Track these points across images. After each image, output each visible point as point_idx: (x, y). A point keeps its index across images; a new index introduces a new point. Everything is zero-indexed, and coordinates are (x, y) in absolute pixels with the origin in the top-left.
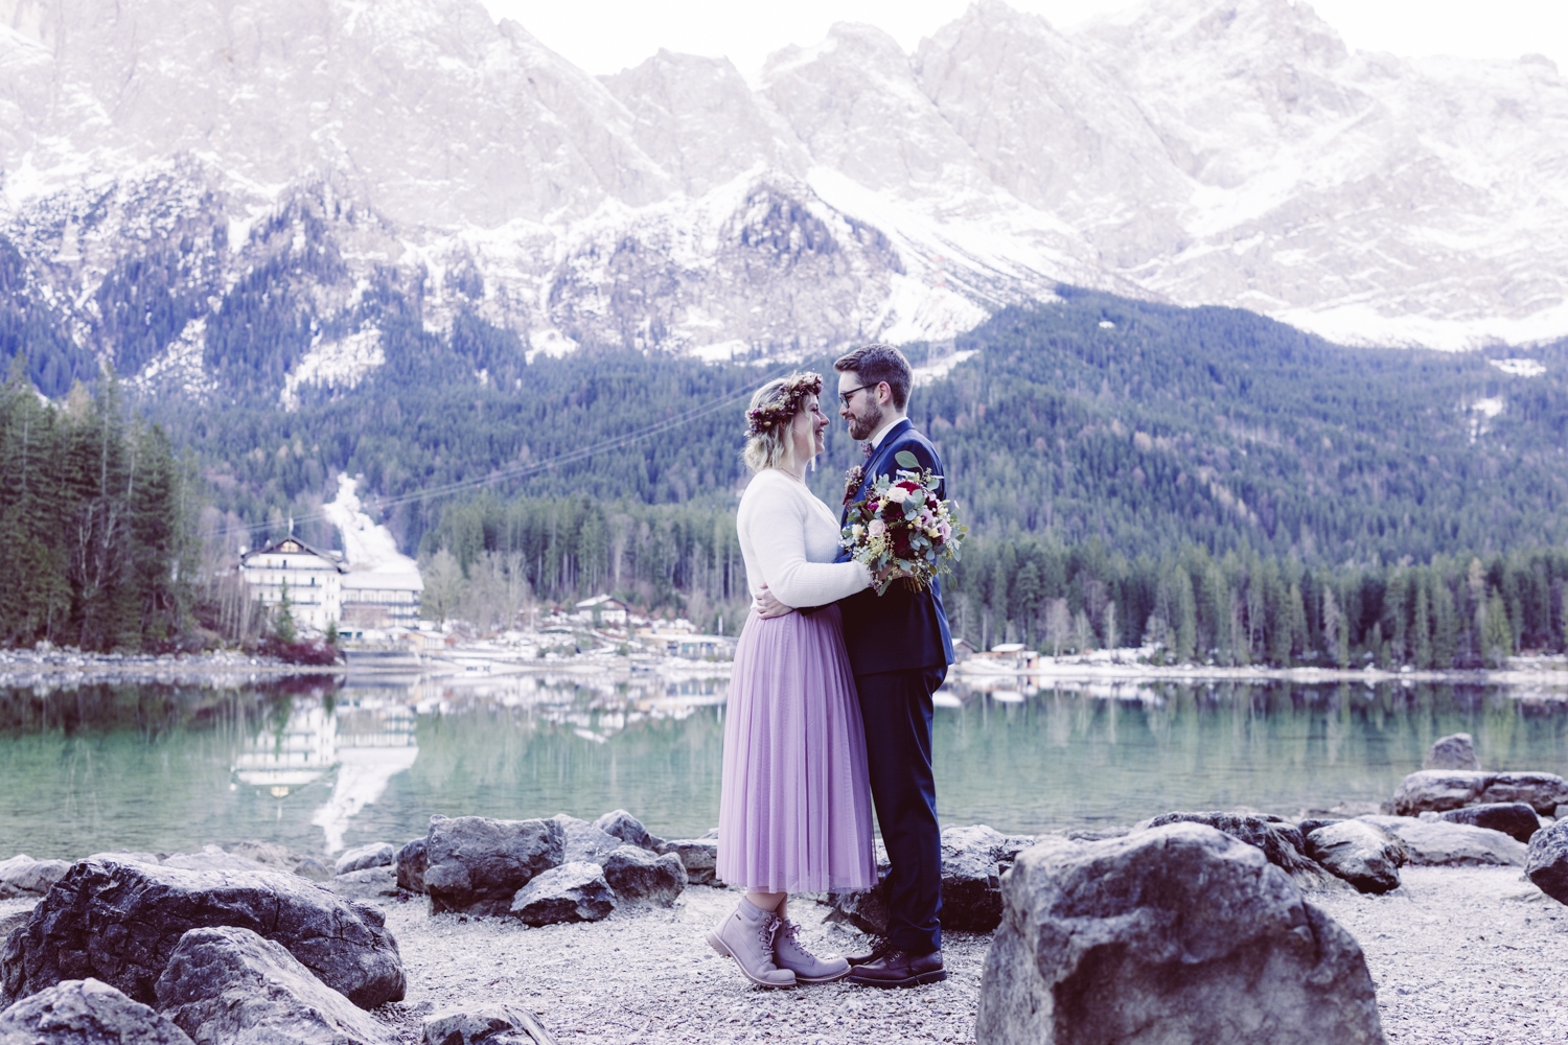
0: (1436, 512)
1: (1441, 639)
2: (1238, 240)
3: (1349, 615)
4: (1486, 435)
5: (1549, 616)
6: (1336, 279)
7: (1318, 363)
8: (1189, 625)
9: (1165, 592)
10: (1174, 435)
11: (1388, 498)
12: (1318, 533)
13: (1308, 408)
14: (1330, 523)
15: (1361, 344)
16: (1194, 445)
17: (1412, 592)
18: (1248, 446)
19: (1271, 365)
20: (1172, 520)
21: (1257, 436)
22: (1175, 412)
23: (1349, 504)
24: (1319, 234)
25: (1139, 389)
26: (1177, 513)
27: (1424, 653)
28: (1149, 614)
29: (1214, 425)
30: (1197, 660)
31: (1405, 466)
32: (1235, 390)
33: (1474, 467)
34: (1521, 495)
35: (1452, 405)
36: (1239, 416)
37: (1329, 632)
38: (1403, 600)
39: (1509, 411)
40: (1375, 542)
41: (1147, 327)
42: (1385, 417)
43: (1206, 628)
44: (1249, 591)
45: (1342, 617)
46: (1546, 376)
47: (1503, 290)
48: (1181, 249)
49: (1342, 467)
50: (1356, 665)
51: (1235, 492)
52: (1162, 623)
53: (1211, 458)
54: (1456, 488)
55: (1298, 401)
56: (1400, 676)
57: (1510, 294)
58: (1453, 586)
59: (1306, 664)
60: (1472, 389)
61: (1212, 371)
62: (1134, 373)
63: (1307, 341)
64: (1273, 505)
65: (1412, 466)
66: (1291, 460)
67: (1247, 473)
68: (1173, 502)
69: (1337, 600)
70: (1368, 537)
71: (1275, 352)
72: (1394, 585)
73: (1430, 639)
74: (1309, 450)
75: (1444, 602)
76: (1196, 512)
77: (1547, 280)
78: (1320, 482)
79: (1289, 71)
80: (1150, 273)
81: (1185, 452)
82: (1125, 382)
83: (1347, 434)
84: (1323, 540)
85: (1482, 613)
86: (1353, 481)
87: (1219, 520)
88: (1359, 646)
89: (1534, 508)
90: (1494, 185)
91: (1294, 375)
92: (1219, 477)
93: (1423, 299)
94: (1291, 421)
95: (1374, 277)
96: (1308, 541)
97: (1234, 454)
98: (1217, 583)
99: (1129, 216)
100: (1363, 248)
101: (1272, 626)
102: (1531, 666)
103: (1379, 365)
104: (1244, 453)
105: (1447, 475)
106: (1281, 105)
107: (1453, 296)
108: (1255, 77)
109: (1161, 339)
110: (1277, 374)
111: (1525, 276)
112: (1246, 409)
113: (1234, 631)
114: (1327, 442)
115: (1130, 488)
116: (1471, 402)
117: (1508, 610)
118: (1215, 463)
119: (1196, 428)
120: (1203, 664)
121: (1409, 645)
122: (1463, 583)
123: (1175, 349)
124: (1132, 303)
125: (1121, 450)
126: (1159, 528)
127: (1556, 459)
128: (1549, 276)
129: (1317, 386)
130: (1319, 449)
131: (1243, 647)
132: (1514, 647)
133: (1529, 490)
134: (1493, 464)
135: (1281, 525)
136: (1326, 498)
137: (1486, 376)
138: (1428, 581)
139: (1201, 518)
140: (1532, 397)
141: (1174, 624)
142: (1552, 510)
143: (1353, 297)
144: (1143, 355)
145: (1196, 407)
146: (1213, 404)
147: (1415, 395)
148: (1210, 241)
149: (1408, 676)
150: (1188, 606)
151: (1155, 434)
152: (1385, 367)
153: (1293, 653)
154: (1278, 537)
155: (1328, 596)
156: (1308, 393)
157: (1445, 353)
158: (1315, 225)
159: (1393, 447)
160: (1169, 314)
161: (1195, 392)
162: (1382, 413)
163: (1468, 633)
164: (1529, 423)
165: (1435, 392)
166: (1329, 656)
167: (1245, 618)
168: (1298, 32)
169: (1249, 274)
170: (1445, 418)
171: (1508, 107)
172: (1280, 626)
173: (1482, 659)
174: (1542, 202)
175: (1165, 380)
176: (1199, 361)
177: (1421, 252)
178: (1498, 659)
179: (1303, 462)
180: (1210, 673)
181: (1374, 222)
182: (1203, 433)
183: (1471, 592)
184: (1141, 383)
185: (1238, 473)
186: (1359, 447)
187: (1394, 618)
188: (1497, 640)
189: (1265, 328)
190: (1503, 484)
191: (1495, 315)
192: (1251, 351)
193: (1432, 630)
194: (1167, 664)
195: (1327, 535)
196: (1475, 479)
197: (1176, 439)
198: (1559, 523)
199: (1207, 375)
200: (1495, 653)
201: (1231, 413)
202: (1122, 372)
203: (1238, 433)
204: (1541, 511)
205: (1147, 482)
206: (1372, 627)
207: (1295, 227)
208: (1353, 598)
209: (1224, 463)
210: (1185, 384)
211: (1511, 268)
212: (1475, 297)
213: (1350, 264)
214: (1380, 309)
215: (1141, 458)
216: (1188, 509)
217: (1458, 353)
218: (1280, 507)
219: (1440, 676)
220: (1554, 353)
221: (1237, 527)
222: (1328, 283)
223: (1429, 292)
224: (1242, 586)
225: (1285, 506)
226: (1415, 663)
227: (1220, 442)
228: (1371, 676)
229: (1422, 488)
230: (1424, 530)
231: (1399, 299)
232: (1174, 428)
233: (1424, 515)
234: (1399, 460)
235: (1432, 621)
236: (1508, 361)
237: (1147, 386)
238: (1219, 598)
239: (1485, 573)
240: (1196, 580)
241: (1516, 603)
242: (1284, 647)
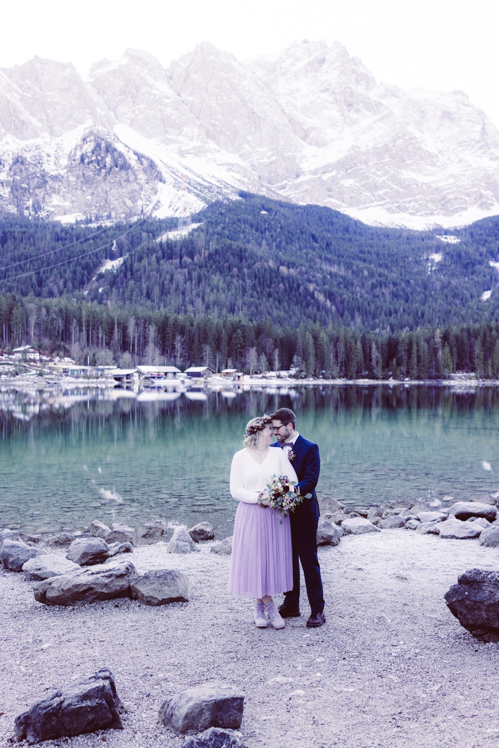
0: (414, 306)
1: (422, 366)
2: (324, 173)
3: (382, 354)
4: (435, 270)
5: (468, 355)
6: (369, 194)
7: (360, 234)
8: (312, 360)
9: (301, 344)
10: (297, 268)
11: (393, 300)
12: (362, 316)
13: (357, 256)
14: (368, 311)
15: (379, 225)
16: (306, 273)
17: (410, 344)
18: (331, 274)
19: (340, 235)
20: (297, 309)
21: (334, 269)
22: (297, 257)
23: (376, 302)
24: (361, 172)
25: (280, 244)
26: (299, 306)
27: (415, 372)
28: (294, 355)
29: (315, 263)
30: (315, 376)
31: (400, 285)
32: (324, 247)
33: (430, 285)
34: (450, 299)
35: (420, 256)
36: (326, 259)
37: (374, 363)
38: (406, 348)
39: (445, 260)
40: (388, 320)
41: (283, 215)
42: (391, 261)
43: (319, 361)
44: (338, 344)
45: (379, 356)
46: (460, 243)
47: (442, 203)
48: (298, 176)
49: (373, 284)
50: (386, 378)
51: (325, 297)
52: (300, 358)
53: (314, 279)
54: (422, 295)
55: (352, 253)
56: (404, 382)
57: (445, 205)
58: (428, 341)
59: (363, 377)
60: (429, 249)
61: (313, 237)
62: (278, 237)
63: (356, 223)
64: (342, 302)
65: (403, 285)
66: (350, 281)
67: (330, 287)
68: (297, 300)
69: (377, 348)
70: (385, 317)
71: (341, 228)
72: (402, 341)
73: (418, 366)
74: (358, 276)
75: (424, 349)
76: (308, 305)
77: (461, 198)
78: (363, 291)
79: (349, 91)
80: (283, 187)
81: (303, 276)
82: (273, 241)
83: (375, 269)
84: (365, 319)
85: (440, 353)
86: (377, 291)
87: (318, 309)
88: (387, 369)
89: (456, 306)
90: (440, 152)
91: (350, 240)
92: (318, 289)
93: (407, 205)
94: (350, 262)
95: (386, 194)
96: (358, 319)
97: (324, 277)
98: (325, 340)
99: (274, 158)
100: (381, 180)
101: (348, 360)
102: (460, 378)
103: (388, 236)
104: (329, 277)
105: (418, 289)
106: (345, 107)
107: (420, 204)
108: (333, 93)
109: (290, 221)
110: (343, 239)
111: (451, 196)
112: (329, 256)
113: (331, 362)
114: (366, 273)
115: (278, 293)
116: (428, 255)
117: (451, 352)
118: (316, 282)
119: (307, 264)
120: (318, 378)
121: (408, 369)
122: (432, 340)
123: (296, 225)
124: (276, 202)
125: (273, 274)
126: (291, 313)
127: (465, 283)
128: (462, 196)
129: (361, 246)
130: (362, 275)
131: (336, 370)
132: (453, 369)
133: (453, 297)
134: (438, 285)
135: (346, 312)
136: (366, 299)
137: (435, 243)
138: (417, 339)
139: (310, 308)
140: (455, 253)
141: (305, 359)
142: (464, 306)
143: (376, 203)
144: (281, 228)
145: (307, 254)
146: (314, 253)
147: (404, 252)
148: (312, 173)
149: (408, 383)
150: (311, 350)
151: (289, 267)
152: (390, 237)
153: (357, 372)
154: (345, 317)
155: (374, 346)
156: (357, 249)
157: (417, 231)
158: (360, 168)
159: (395, 275)
160: (293, 208)
161: (306, 247)
162: (390, 259)
163: (434, 363)
164: (453, 265)
165: (413, 250)
166: (373, 374)
167: (336, 356)
168: (354, 71)
169: (329, 190)
170: (418, 262)
171: (447, 115)
172: (352, 360)
173: (440, 375)
174: (460, 161)
175: (292, 241)
176: (307, 232)
177: (407, 183)
178: (447, 375)
179: (355, 281)
180: (321, 382)
181: (386, 167)
182: (311, 267)
183: (435, 345)
184: (281, 242)
185: (326, 286)
186: (380, 275)
187: (402, 356)
188: (447, 366)
189: (337, 217)
190: (442, 294)
191: (438, 214)
192: (330, 228)
193: (419, 361)
194: (302, 378)
195: (366, 317)
196: (431, 291)
197: (298, 270)
198: (467, 312)
199: (311, 239)
200: (446, 372)
201: (323, 258)
202: (272, 236)
203: (326, 267)
204: (459, 306)
205: (285, 290)
206: (392, 360)
207: (351, 168)
208: (384, 347)
209: (320, 281)
210: (301, 243)
211: (446, 192)
212: (430, 205)
213: (375, 187)
214: (388, 209)
215: (283, 278)
216: (304, 304)
217: (423, 232)
218: (346, 303)
219: (422, 383)
220: (464, 233)
221: (326, 313)
222: (365, 196)
223: (410, 202)
224: (335, 340)
225: (348, 303)
226: (411, 377)
227: (318, 272)
228: (392, 382)
229: (407, 295)
230: (409, 315)
231: (396, 205)
232: (297, 264)
233: (409, 308)
234: (398, 282)
235: (419, 357)
236: (444, 236)
237: (284, 243)
238: (325, 346)
239: (441, 336)
240: (315, 338)
241: (455, 349)
242: (354, 370)
